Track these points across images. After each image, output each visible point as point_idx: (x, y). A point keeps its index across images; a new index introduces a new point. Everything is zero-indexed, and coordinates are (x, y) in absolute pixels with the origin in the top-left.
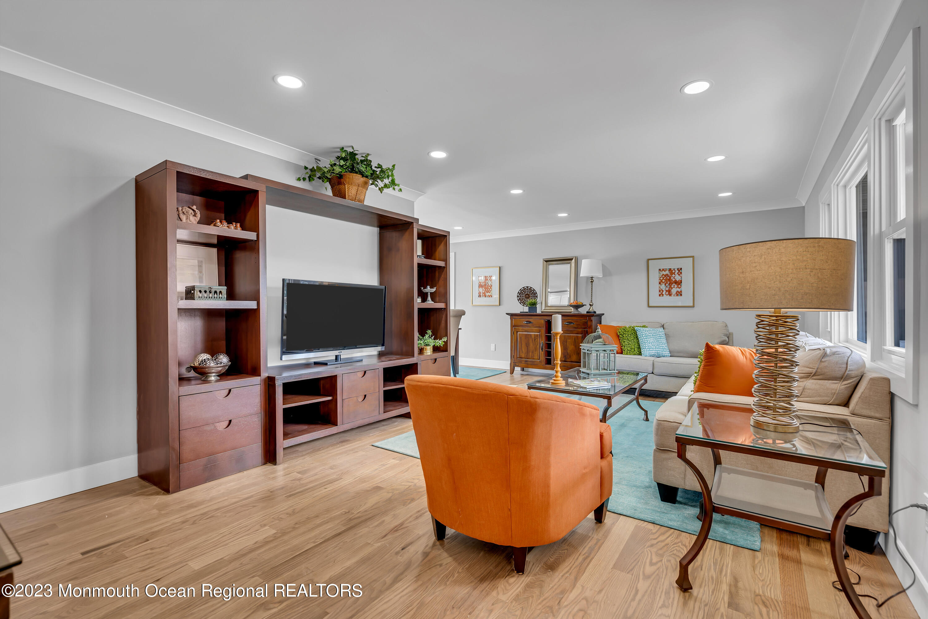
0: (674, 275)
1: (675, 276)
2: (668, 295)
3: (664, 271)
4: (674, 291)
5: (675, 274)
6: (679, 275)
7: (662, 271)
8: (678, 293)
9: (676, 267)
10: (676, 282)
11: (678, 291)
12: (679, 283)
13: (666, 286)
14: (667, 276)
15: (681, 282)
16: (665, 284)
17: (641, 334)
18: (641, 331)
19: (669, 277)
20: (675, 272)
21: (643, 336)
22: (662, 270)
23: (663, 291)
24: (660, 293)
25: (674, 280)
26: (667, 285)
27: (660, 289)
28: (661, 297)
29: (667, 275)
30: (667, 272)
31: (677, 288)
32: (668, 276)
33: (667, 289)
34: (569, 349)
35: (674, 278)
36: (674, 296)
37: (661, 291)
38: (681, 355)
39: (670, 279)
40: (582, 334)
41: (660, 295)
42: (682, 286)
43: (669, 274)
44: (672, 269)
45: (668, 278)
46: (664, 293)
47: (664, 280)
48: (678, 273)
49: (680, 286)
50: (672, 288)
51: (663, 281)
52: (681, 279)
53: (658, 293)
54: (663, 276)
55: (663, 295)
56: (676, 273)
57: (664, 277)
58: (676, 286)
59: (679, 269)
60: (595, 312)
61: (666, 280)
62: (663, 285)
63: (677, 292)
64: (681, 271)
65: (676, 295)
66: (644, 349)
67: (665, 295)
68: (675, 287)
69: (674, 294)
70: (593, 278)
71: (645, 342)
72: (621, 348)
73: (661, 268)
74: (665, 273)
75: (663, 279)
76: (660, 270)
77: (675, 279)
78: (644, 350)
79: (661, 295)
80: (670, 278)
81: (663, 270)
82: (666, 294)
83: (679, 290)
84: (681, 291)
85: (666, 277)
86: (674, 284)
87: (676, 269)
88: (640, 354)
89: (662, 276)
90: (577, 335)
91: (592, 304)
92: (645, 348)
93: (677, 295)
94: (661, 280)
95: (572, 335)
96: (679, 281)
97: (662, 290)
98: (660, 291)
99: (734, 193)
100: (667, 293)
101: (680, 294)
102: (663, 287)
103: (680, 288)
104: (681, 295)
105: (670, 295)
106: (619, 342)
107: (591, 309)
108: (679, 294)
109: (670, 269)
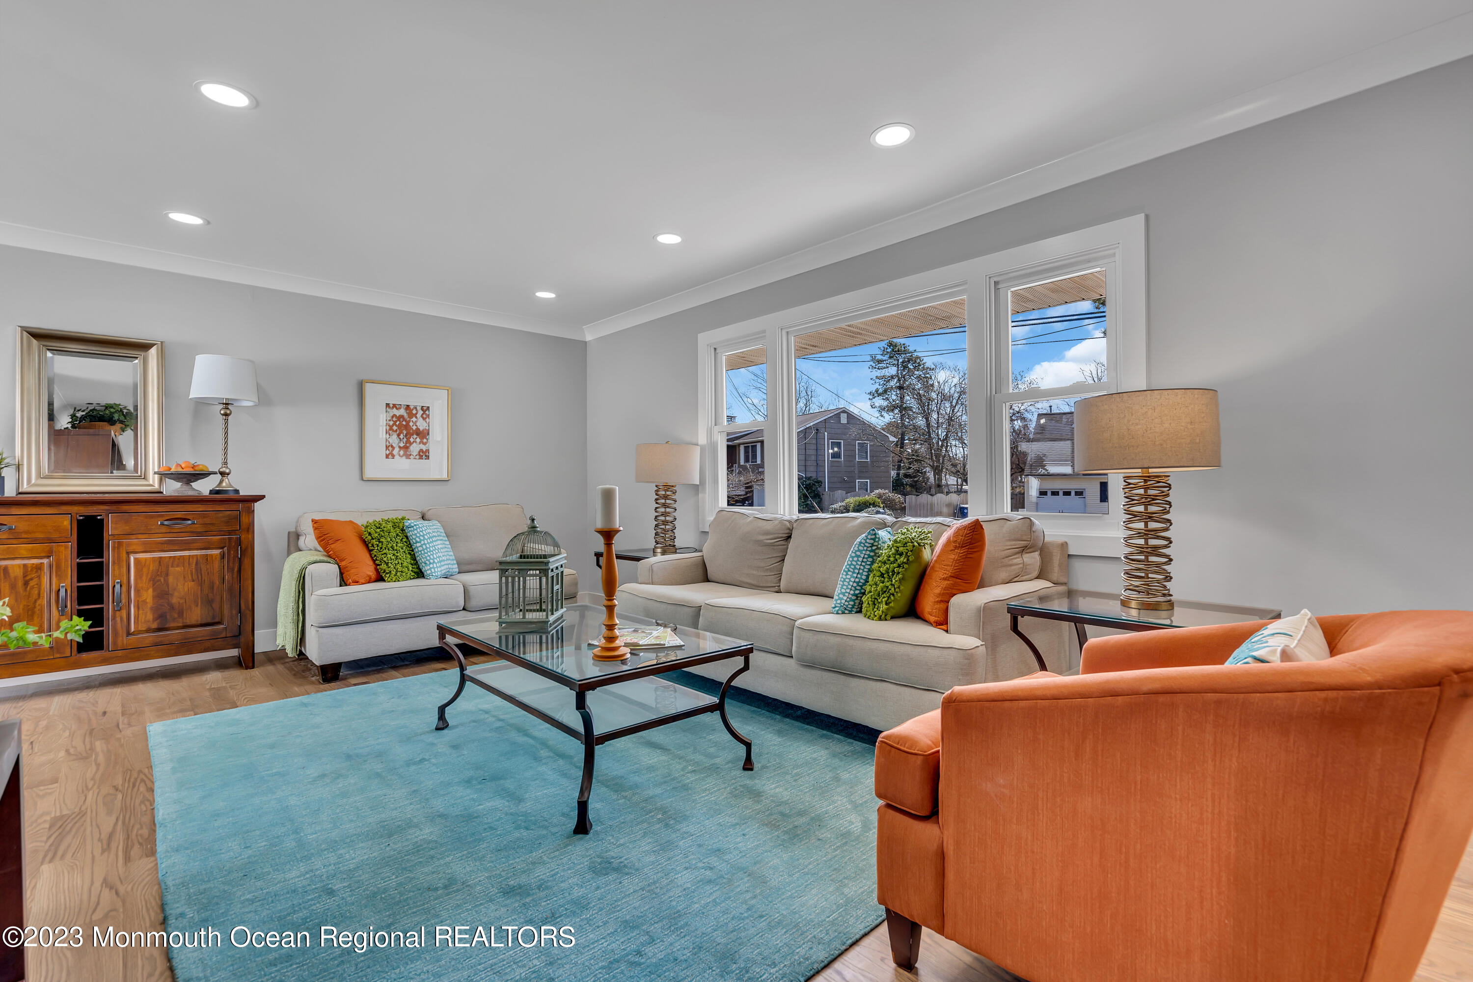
0: (414, 419)
1: (416, 422)
2: (404, 457)
3: (397, 409)
4: (415, 448)
5: (416, 417)
6: (424, 419)
7: (393, 408)
8: (421, 454)
9: (419, 404)
10: (418, 433)
11: (421, 450)
12: (423, 435)
13: (400, 439)
14: (402, 420)
15: (428, 434)
16: (399, 435)
17: (421, 534)
18: (419, 527)
19: (406, 421)
20: (417, 413)
21: (426, 537)
22: (391, 406)
23: (393, 448)
24: (388, 452)
25: (414, 428)
26: (402, 436)
27: (387, 443)
28: (390, 460)
29: (402, 416)
30: (402, 412)
31: (420, 443)
32: (404, 419)
33: (402, 445)
34: (176, 594)
35: (415, 423)
36: (415, 459)
37: (390, 448)
38: (472, 567)
39: (407, 427)
40: (222, 548)
41: (387, 457)
42: (430, 440)
43: (406, 415)
44: (412, 407)
45: (404, 423)
46: (395, 452)
47: (396, 426)
48: (422, 416)
49: (425, 440)
50: (411, 444)
51: (395, 428)
52: (427, 428)
53: (384, 452)
54: (394, 419)
55: (393, 456)
56: (419, 415)
57: (396, 421)
58: (418, 440)
59: (425, 408)
60: (237, 491)
61: (399, 426)
62: (395, 436)
63: (419, 452)
64: (427, 412)
65: (418, 457)
66: (430, 563)
67: (397, 457)
68: (416, 442)
69: (415, 454)
70: (230, 407)
71: (431, 549)
72: (377, 570)
73: (391, 403)
74: (398, 413)
75: (395, 424)
76: (388, 405)
77: (416, 426)
78: (431, 566)
79: (390, 456)
80: (408, 423)
81: (394, 406)
82: (399, 455)
83: (424, 448)
84: (428, 451)
85: (399, 421)
86: (415, 436)
87: (419, 408)
88: (420, 574)
89: (393, 417)
90: (204, 552)
91: (227, 471)
92: (434, 562)
93: (421, 457)
94: (389, 426)
95: (186, 553)
96: (423, 430)
97: (392, 446)
98: (387, 447)
99: (558, 296)
100: (402, 453)
101: (426, 456)
102: (394, 440)
103: (425, 444)
104: (428, 457)
105: (408, 456)
106: (368, 555)
107: (224, 484)
108: (424, 455)
109: (408, 406)
